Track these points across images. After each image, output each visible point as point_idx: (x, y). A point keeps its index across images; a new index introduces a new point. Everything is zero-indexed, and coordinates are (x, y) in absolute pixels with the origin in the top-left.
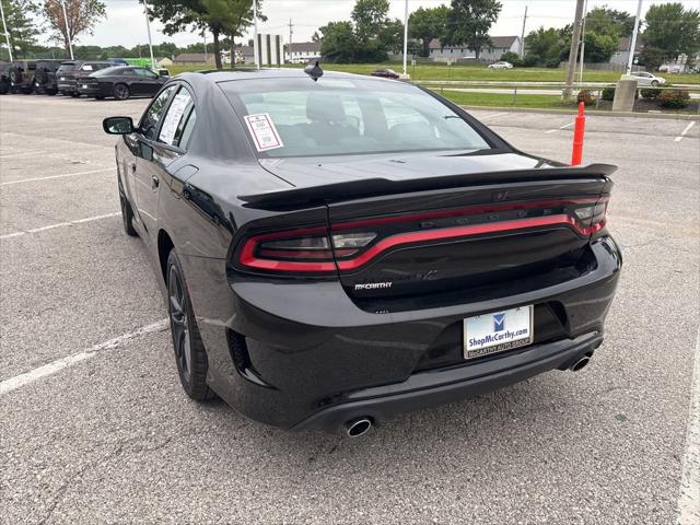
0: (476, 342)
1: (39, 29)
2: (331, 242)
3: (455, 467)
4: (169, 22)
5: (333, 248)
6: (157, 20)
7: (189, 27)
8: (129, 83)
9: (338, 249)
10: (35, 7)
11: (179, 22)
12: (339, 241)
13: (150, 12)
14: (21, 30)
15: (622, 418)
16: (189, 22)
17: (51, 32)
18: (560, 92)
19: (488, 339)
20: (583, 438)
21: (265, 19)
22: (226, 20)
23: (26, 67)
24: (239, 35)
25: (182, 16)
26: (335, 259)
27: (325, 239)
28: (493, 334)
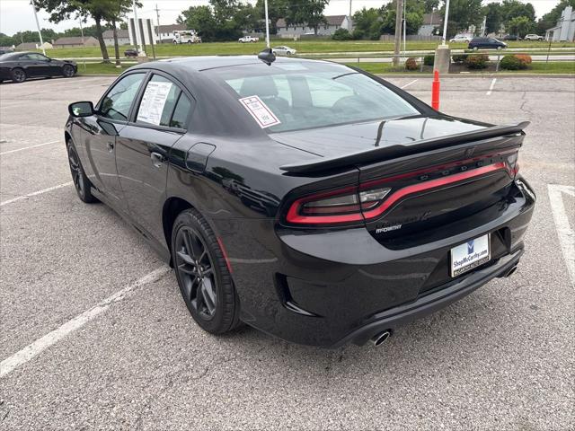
0: (458, 264)
2: (359, 198)
4: (54, 11)
5: (360, 203)
6: (42, 10)
7: (73, 14)
8: (25, 67)
9: (364, 203)
12: (365, 197)
13: (36, 3)
15: (535, 308)
16: (72, 11)
18: (390, 60)
19: (465, 260)
21: (140, 5)
22: (107, 7)
24: (119, 20)
26: (361, 211)
27: (354, 196)
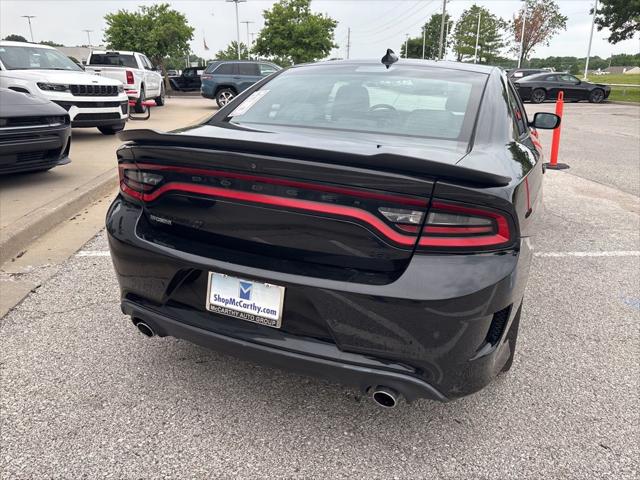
0: (220, 299)
1: (504, 42)
2: (142, 177)
6: (605, 28)
10: (505, 24)
14: (490, 44)
17: (514, 44)
19: (232, 301)
25: (634, 23)
26: (143, 191)
28: (238, 299)
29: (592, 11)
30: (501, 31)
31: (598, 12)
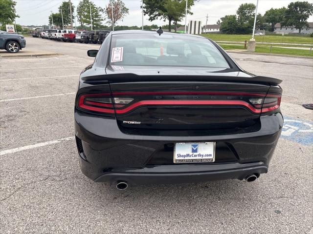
0: (180, 156)
1: (103, 19)
2: (113, 101)
3: (176, 215)
4: (152, 16)
5: (114, 103)
6: (147, 15)
7: (159, 18)
9: (117, 104)
10: (103, 10)
11: (156, 15)
12: (117, 101)
13: (144, 11)
14: (97, 19)
15: (279, 212)
16: (160, 16)
17: (107, 20)
19: (188, 155)
20: (250, 217)
21: (192, 14)
22: (175, 15)
23: (95, 33)
24: (180, 21)
25: (157, 13)
26: (114, 108)
28: (191, 154)
29: (141, 7)
30: (100, 13)
31: (144, 7)
